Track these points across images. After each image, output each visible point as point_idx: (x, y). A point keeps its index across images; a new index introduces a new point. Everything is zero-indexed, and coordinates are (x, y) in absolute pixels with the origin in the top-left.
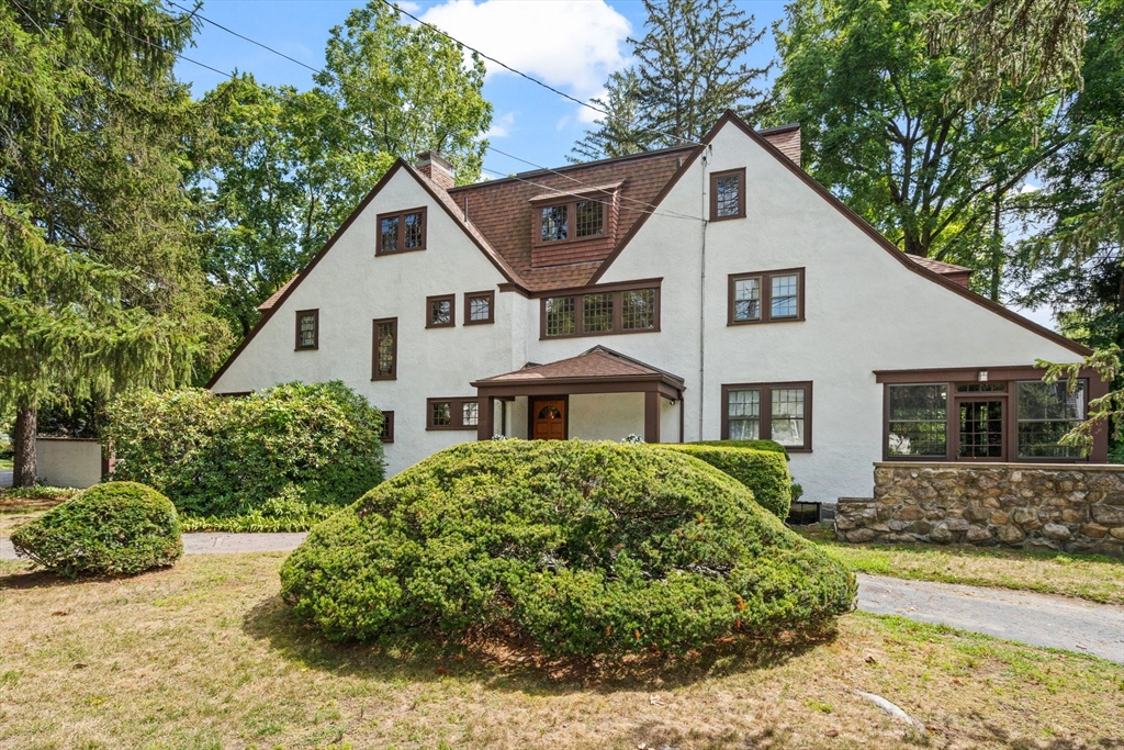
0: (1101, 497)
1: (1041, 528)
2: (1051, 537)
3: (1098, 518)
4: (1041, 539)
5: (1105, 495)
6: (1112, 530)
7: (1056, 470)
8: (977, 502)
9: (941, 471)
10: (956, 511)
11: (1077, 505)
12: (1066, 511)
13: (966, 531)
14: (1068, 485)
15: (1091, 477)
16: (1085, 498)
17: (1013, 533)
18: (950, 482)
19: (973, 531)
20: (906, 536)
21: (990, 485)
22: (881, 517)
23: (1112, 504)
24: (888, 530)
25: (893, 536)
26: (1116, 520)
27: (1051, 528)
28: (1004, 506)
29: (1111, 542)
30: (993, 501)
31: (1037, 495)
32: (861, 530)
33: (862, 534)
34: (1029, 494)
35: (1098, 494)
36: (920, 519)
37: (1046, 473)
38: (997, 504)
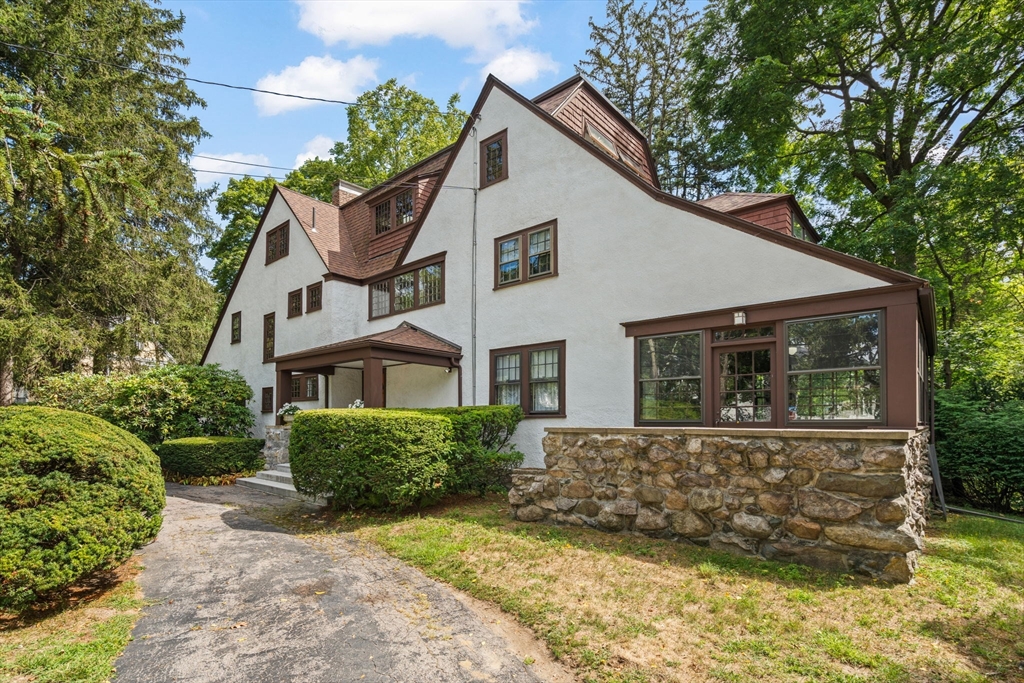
0: (811, 478)
1: (729, 518)
2: (742, 531)
3: (805, 510)
4: (731, 534)
5: (817, 475)
6: (827, 529)
7: (746, 437)
8: (650, 478)
9: (609, 438)
10: (626, 489)
11: (776, 489)
12: (762, 497)
13: (636, 516)
14: (760, 459)
15: (796, 448)
16: (785, 477)
17: (692, 524)
18: (617, 452)
19: (644, 517)
20: (573, 518)
21: (662, 457)
22: (549, 493)
23: (827, 489)
24: (555, 509)
25: (560, 517)
26: (831, 514)
27: (742, 519)
28: (681, 485)
29: (828, 547)
30: (668, 479)
31: (723, 471)
32: (530, 507)
33: (531, 511)
34: (711, 469)
35: (805, 474)
36: (590, 497)
37: (733, 442)
38: (672, 482)
